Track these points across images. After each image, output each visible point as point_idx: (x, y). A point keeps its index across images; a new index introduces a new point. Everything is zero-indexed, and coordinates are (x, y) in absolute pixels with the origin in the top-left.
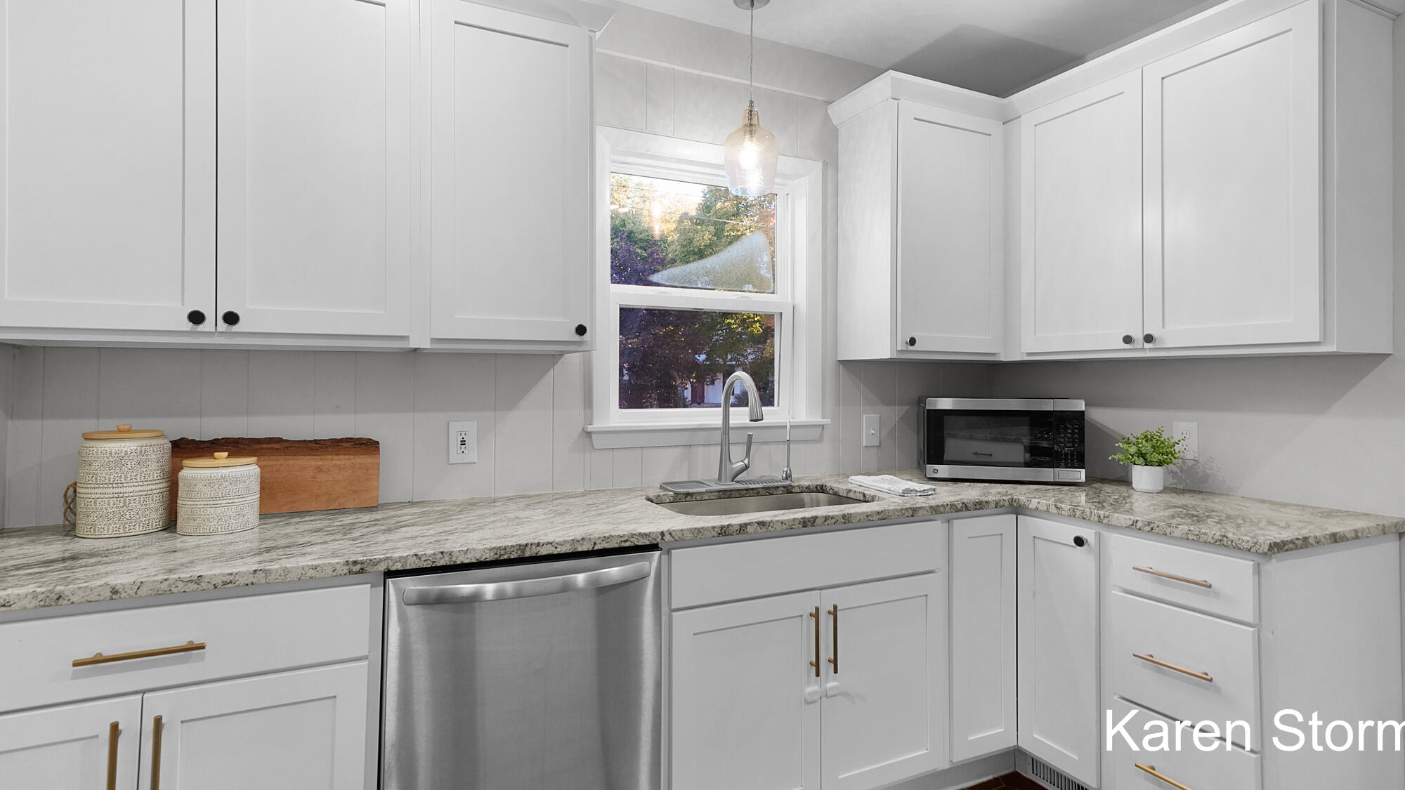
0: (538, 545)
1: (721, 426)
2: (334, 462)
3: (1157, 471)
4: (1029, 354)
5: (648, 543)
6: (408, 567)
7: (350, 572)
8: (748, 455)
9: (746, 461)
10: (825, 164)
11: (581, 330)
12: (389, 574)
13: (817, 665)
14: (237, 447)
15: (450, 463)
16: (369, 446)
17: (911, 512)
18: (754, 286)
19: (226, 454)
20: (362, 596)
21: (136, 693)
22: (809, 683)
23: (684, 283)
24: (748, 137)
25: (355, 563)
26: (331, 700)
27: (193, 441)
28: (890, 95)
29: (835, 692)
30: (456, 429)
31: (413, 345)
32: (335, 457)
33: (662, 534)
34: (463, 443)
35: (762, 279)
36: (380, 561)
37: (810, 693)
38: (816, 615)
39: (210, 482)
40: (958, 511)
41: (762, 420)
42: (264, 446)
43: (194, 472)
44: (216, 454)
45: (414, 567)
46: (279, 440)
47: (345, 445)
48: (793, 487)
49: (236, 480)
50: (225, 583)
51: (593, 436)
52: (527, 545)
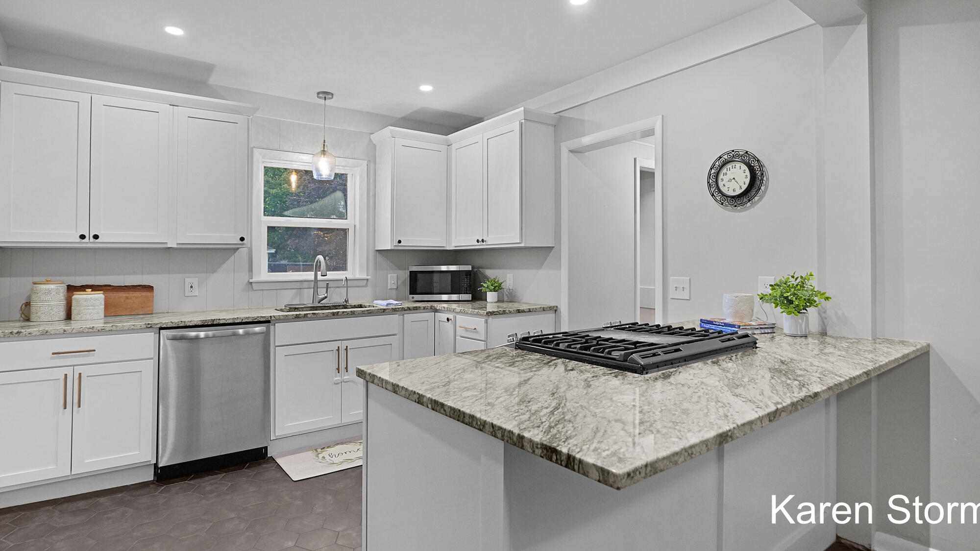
0: (219, 319)
1: (313, 280)
2: (134, 295)
3: (495, 293)
4: (456, 247)
5: (264, 320)
6: (168, 326)
7: (147, 327)
8: (327, 292)
9: (326, 295)
10: (369, 161)
11: (242, 239)
12: (161, 328)
13: (338, 369)
14: (95, 288)
15: (186, 295)
16: (150, 288)
17: (383, 310)
18: (336, 216)
19: (90, 290)
20: (151, 336)
21: (70, 366)
22: (336, 377)
23: (301, 215)
24: (322, 156)
25: (149, 324)
26: (140, 373)
27: (73, 286)
28: (390, 136)
29: (347, 380)
30: (189, 281)
31: (169, 246)
32: (134, 293)
33: (271, 317)
34: (191, 287)
35: (341, 213)
36: (158, 324)
37: (336, 380)
38: (338, 350)
39: (86, 300)
40: (405, 310)
41: (326, 275)
42: (104, 288)
43: (77, 296)
44: (87, 290)
45: (170, 326)
46: (110, 286)
47: (138, 287)
48: (348, 306)
49: (96, 300)
50: (102, 329)
51: (253, 284)
52: (215, 320)
